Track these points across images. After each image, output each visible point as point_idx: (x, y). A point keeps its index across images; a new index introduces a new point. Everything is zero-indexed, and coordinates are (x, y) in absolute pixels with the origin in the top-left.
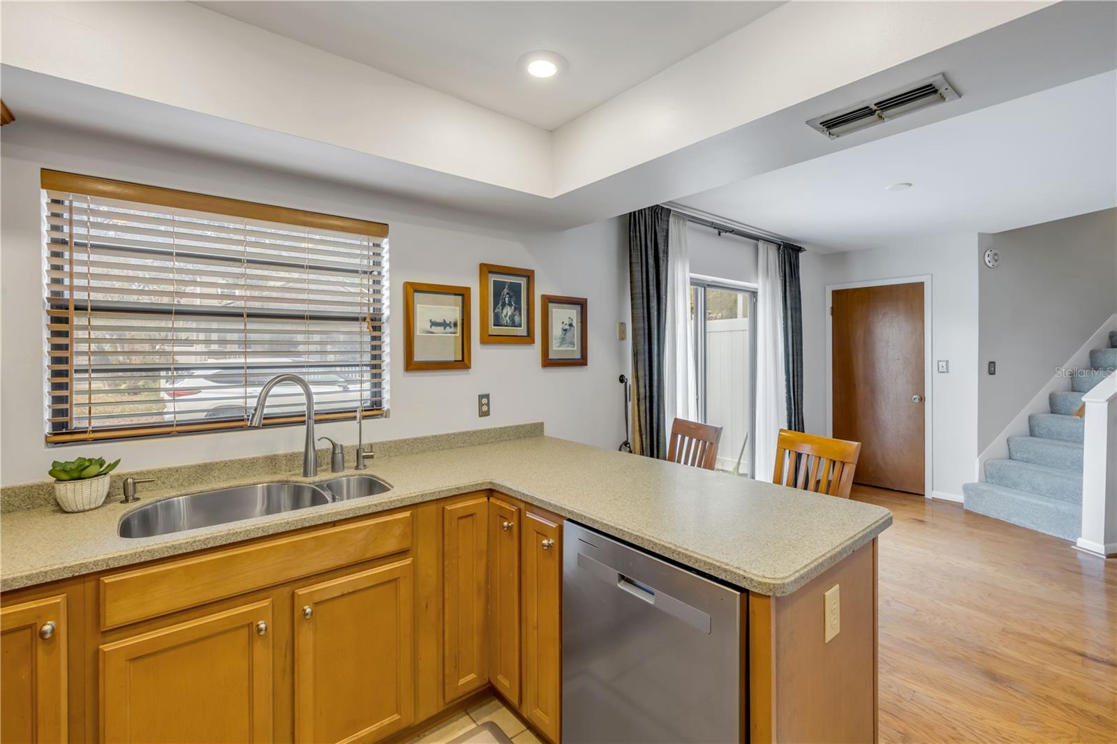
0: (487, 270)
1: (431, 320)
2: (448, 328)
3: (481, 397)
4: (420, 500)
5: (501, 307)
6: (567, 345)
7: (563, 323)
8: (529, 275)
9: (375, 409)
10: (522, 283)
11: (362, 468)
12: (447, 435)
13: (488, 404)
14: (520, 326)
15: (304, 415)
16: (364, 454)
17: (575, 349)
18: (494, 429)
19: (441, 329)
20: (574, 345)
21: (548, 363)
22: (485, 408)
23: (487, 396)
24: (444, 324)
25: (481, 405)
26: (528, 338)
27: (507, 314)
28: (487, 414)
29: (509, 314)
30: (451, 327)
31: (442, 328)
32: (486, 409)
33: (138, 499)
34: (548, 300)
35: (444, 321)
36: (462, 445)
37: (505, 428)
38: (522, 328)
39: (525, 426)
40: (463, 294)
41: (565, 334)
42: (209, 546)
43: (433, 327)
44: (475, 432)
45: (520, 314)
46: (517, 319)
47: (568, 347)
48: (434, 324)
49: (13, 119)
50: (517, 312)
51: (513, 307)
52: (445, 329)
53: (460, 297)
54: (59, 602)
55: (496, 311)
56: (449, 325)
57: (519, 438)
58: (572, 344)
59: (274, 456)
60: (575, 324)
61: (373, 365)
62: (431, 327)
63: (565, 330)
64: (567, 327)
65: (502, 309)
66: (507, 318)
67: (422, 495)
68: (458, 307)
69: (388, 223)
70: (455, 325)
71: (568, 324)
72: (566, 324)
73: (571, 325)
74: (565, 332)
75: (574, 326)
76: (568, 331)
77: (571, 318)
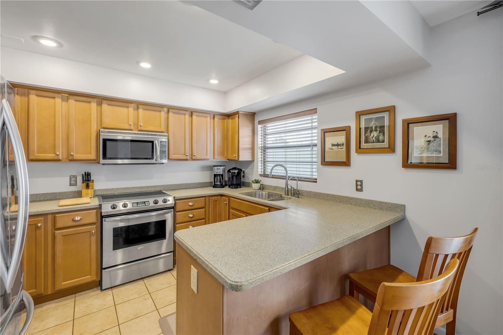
0: (359, 115)
1: (332, 144)
2: (339, 146)
3: (357, 181)
5: (369, 133)
6: (430, 152)
7: (425, 136)
8: (391, 110)
10: (385, 115)
12: (338, 196)
13: (357, 185)
14: (383, 142)
17: (442, 155)
18: (364, 200)
20: (441, 152)
22: (359, 187)
23: (361, 181)
24: (338, 145)
25: (361, 185)
26: (391, 149)
27: (374, 136)
28: (361, 190)
29: (375, 135)
30: (341, 146)
31: (337, 147)
32: (360, 188)
34: (408, 124)
35: (338, 143)
37: (372, 201)
38: (385, 143)
39: (386, 203)
40: (346, 130)
41: (429, 144)
43: (333, 147)
44: (352, 198)
45: (384, 135)
46: (381, 138)
47: (432, 153)
48: (333, 145)
49: (255, 113)
50: (381, 134)
51: (378, 131)
53: (345, 132)
55: (366, 135)
56: (340, 145)
57: (381, 209)
63: (429, 141)
65: (370, 134)
66: (374, 138)
68: (344, 136)
69: (317, 108)
70: (343, 145)
71: (432, 136)
72: (430, 137)
73: (435, 137)
74: (429, 143)
75: (439, 137)
76: (431, 142)
77: (436, 131)
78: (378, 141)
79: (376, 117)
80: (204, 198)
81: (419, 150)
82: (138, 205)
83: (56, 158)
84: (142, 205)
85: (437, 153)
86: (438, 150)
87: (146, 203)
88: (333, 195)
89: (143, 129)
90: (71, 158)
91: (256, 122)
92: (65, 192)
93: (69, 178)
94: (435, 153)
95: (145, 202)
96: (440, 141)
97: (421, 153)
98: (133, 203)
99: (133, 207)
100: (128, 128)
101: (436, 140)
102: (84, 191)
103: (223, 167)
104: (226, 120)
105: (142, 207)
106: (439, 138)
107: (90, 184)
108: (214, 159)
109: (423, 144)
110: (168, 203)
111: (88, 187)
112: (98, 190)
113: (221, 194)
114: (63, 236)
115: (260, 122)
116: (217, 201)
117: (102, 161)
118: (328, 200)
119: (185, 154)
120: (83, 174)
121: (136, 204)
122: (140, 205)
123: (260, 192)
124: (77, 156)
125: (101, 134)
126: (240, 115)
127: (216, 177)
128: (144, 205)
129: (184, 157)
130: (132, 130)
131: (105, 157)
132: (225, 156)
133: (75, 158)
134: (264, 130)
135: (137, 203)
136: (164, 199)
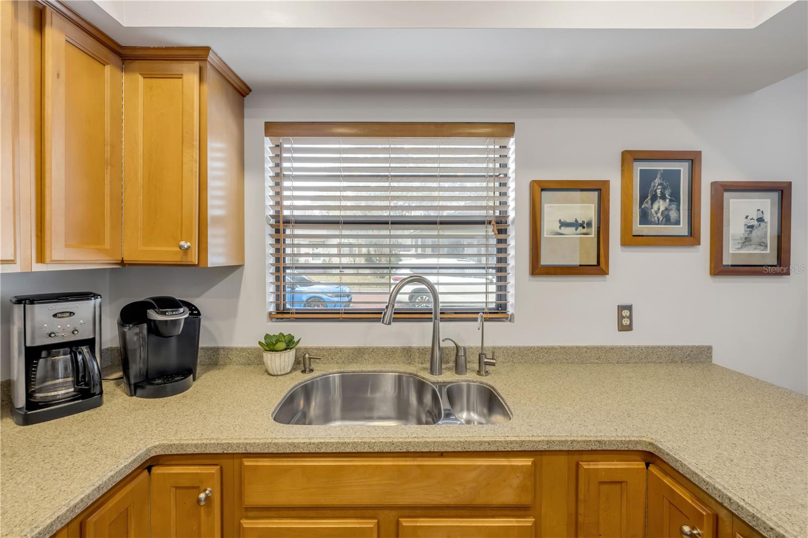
0: (630, 157)
1: (560, 220)
2: (580, 228)
3: (621, 308)
4: (545, 447)
5: (650, 202)
6: (754, 246)
7: (747, 217)
8: (693, 159)
9: (499, 312)
10: (682, 169)
11: (484, 374)
12: (577, 347)
13: (630, 317)
14: (678, 222)
15: (431, 313)
16: (486, 360)
17: (768, 251)
18: (638, 347)
19: (573, 229)
20: (767, 246)
21: (719, 269)
22: (626, 322)
23: (629, 308)
24: (576, 225)
25: (620, 318)
26: (692, 238)
27: (659, 209)
28: (629, 328)
29: (662, 208)
30: (584, 227)
32: (628, 323)
33: (312, 370)
34: (721, 189)
35: (576, 221)
36: (596, 361)
37: (653, 348)
38: (681, 225)
39: (681, 348)
40: (600, 189)
41: (751, 232)
42: (322, 451)
43: (562, 228)
44: (612, 348)
46: (673, 215)
47: (756, 249)
48: (563, 224)
50: (674, 206)
51: (667, 201)
52: (576, 230)
53: (596, 193)
54: (213, 474)
55: (643, 207)
56: (582, 225)
57: (673, 362)
58: (763, 245)
59: (410, 347)
60: (767, 218)
61: (499, 267)
62: (560, 227)
63: (752, 227)
64: (755, 223)
65: (652, 204)
66: (659, 215)
67: (548, 442)
68: (593, 205)
69: (514, 122)
70: (589, 224)
71: (755, 218)
72: (752, 219)
73: (760, 220)
74: (751, 229)
75: (765, 221)
76: (755, 227)
77: (761, 210)
78: (667, 220)
79: (664, 170)
81: (736, 242)
85: (762, 248)
86: (764, 243)
88: (564, 348)
91: (254, 124)
94: (759, 247)
97: (740, 248)
101: (761, 225)
103: (92, 303)
104: (105, 71)
106: (765, 222)
108: (41, 258)
109: (744, 232)
113: (153, 454)
115: (271, 129)
118: (551, 362)
126: (206, 69)
132: (107, 245)
134: (278, 159)
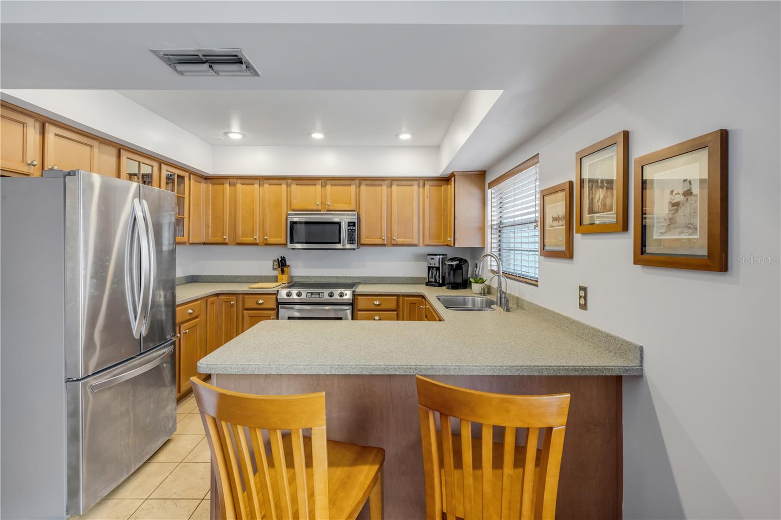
0: (580, 157)
1: (553, 216)
2: (560, 221)
3: (580, 289)
5: (594, 193)
6: (679, 230)
7: (672, 192)
12: (559, 314)
13: (586, 299)
17: (697, 237)
20: (696, 229)
22: (583, 301)
23: (586, 290)
24: (558, 219)
27: (600, 197)
28: (584, 307)
29: (602, 197)
30: (562, 221)
31: (557, 222)
32: (584, 303)
34: (642, 164)
35: (558, 216)
39: (615, 338)
40: (565, 189)
41: (677, 211)
43: (553, 222)
46: (608, 201)
47: (682, 233)
48: (554, 219)
49: (485, 171)
50: (609, 194)
51: (605, 188)
55: (590, 197)
56: (561, 219)
58: (691, 227)
60: (696, 190)
63: (677, 204)
64: (680, 198)
66: (599, 203)
68: (563, 203)
69: (538, 154)
70: (564, 218)
71: (681, 192)
72: (678, 194)
73: (688, 193)
74: (677, 207)
75: (694, 193)
76: (681, 205)
77: (688, 180)
78: (605, 208)
80: (396, 297)
81: (661, 225)
82: (312, 296)
83: (254, 242)
84: (316, 296)
85: (691, 231)
86: (693, 224)
87: (321, 294)
88: (552, 312)
89: (331, 208)
90: (265, 242)
91: (487, 185)
92: (269, 276)
93: (272, 262)
94: (686, 230)
95: (319, 293)
96: (696, 201)
97: (664, 233)
98: (307, 293)
99: (307, 297)
100: (315, 208)
101: (689, 199)
102: (280, 277)
103: (438, 257)
104: (443, 187)
105: (315, 299)
106: (695, 196)
107: (285, 269)
108: (424, 244)
109: (668, 212)
110: (345, 297)
111: (283, 272)
112: (296, 276)
113: (421, 294)
114: (250, 317)
115: (491, 184)
116: (415, 303)
117: (290, 245)
119: (381, 238)
120: (278, 259)
121: (310, 294)
122: (314, 296)
123: (479, 298)
124: (272, 240)
125: (289, 217)
126: (456, 177)
127: (431, 271)
128: (318, 296)
129: (379, 241)
130: (320, 210)
131: (292, 242)
133: (269, 242)
135: (312, 293)
136: (342, 293)
